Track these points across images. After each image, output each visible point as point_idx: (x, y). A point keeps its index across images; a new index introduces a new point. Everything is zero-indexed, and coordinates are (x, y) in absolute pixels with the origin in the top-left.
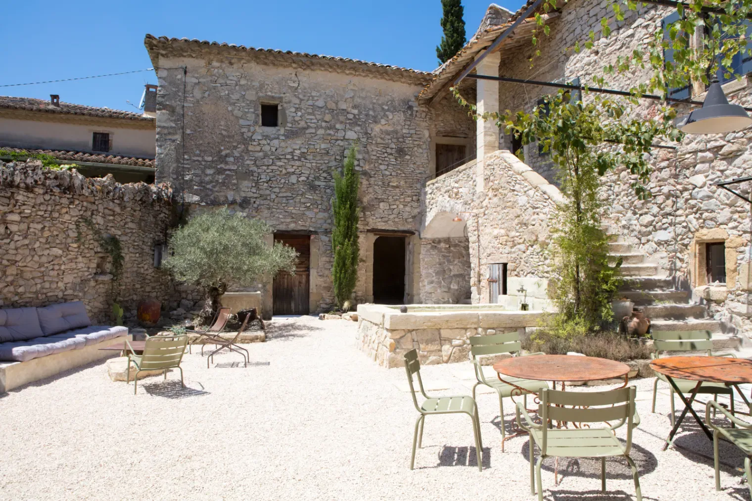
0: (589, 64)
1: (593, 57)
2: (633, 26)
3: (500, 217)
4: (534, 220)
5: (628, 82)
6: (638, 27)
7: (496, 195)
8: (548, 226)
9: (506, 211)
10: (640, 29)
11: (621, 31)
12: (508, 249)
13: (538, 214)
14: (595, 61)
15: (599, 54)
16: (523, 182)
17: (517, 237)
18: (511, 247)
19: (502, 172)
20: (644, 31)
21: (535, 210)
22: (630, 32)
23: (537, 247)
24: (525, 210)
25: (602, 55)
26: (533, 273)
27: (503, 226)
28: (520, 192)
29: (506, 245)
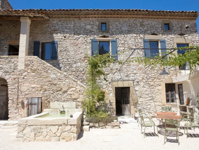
0: (62, 39)
1: (63, 38)
2: (80, 36)
3: (37, 80)
4: (60, 83)
5: (77, 49)
6: (81, 37)
7: (34, 72)
8: (68, 86)
9: (41, 79)
10: (82, 38)
11: (75, 35)
12: (41, 92)
13: (62, 82)
14: (65, 39)
15: (66, 38)
16: (53, 70)
17: (48, 88)
18: (44, 92)
19: (38, 64)
20: (83, 39)
21: (60, 80)
22: (79, 37)
23: (61, 93)
24: (54, 80)
25: (67, 38)
26: (58, 101)
27: (38, 84)
28: (51, 73)
29: (40, 91)
